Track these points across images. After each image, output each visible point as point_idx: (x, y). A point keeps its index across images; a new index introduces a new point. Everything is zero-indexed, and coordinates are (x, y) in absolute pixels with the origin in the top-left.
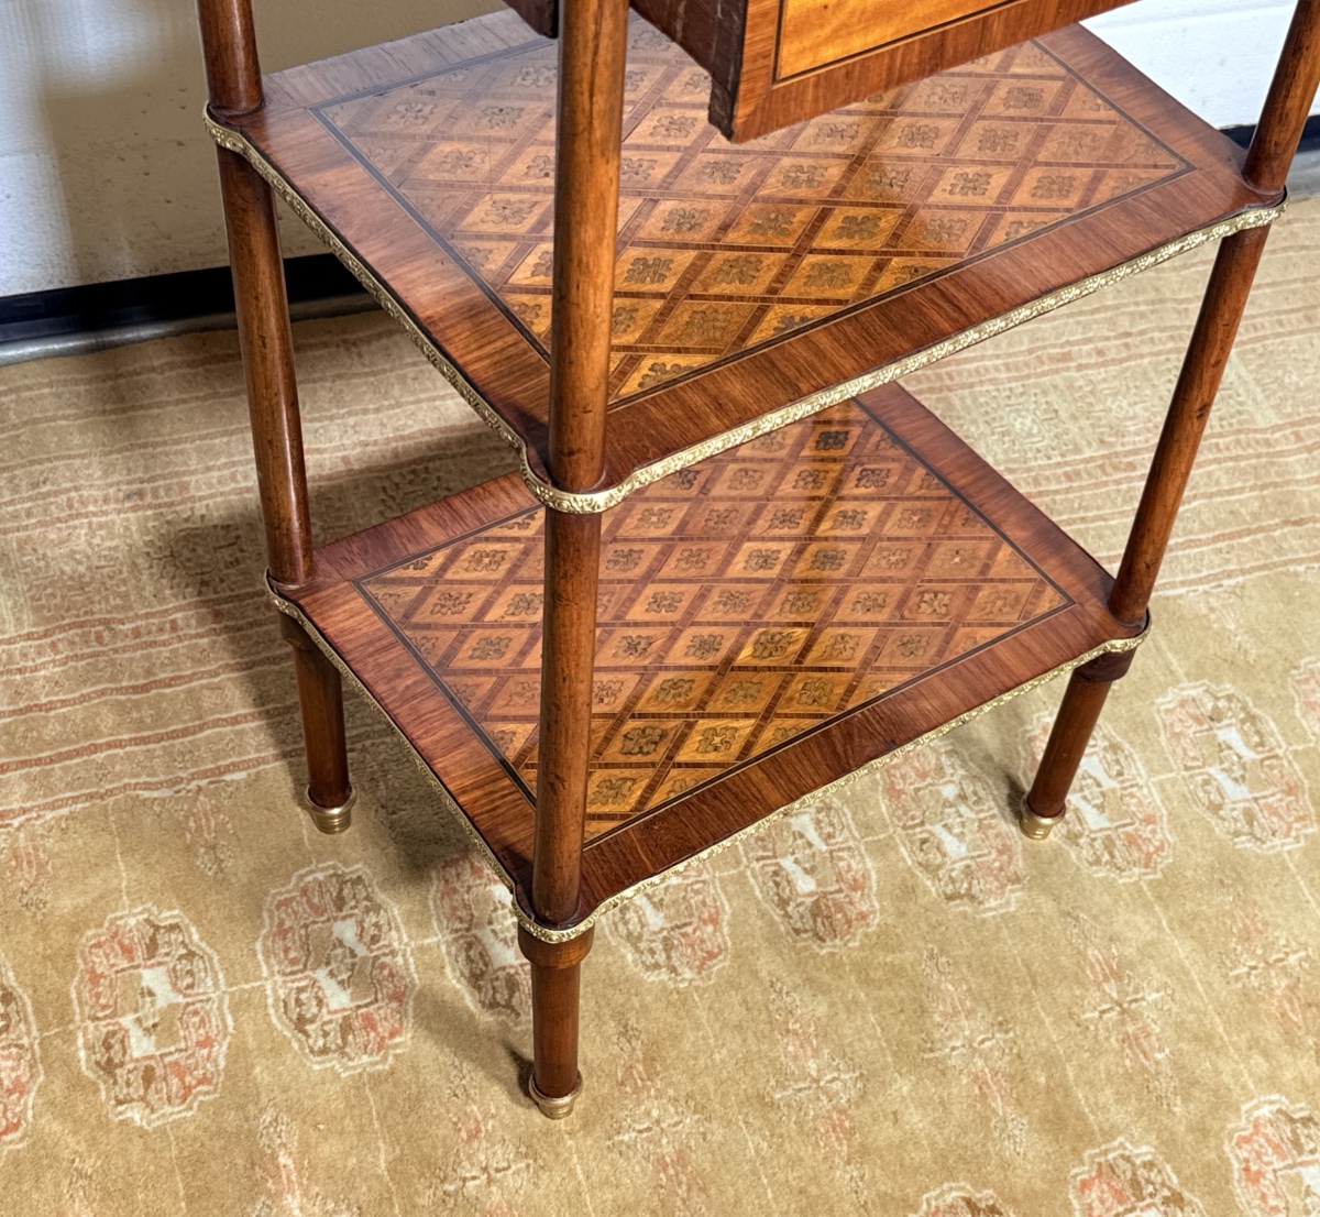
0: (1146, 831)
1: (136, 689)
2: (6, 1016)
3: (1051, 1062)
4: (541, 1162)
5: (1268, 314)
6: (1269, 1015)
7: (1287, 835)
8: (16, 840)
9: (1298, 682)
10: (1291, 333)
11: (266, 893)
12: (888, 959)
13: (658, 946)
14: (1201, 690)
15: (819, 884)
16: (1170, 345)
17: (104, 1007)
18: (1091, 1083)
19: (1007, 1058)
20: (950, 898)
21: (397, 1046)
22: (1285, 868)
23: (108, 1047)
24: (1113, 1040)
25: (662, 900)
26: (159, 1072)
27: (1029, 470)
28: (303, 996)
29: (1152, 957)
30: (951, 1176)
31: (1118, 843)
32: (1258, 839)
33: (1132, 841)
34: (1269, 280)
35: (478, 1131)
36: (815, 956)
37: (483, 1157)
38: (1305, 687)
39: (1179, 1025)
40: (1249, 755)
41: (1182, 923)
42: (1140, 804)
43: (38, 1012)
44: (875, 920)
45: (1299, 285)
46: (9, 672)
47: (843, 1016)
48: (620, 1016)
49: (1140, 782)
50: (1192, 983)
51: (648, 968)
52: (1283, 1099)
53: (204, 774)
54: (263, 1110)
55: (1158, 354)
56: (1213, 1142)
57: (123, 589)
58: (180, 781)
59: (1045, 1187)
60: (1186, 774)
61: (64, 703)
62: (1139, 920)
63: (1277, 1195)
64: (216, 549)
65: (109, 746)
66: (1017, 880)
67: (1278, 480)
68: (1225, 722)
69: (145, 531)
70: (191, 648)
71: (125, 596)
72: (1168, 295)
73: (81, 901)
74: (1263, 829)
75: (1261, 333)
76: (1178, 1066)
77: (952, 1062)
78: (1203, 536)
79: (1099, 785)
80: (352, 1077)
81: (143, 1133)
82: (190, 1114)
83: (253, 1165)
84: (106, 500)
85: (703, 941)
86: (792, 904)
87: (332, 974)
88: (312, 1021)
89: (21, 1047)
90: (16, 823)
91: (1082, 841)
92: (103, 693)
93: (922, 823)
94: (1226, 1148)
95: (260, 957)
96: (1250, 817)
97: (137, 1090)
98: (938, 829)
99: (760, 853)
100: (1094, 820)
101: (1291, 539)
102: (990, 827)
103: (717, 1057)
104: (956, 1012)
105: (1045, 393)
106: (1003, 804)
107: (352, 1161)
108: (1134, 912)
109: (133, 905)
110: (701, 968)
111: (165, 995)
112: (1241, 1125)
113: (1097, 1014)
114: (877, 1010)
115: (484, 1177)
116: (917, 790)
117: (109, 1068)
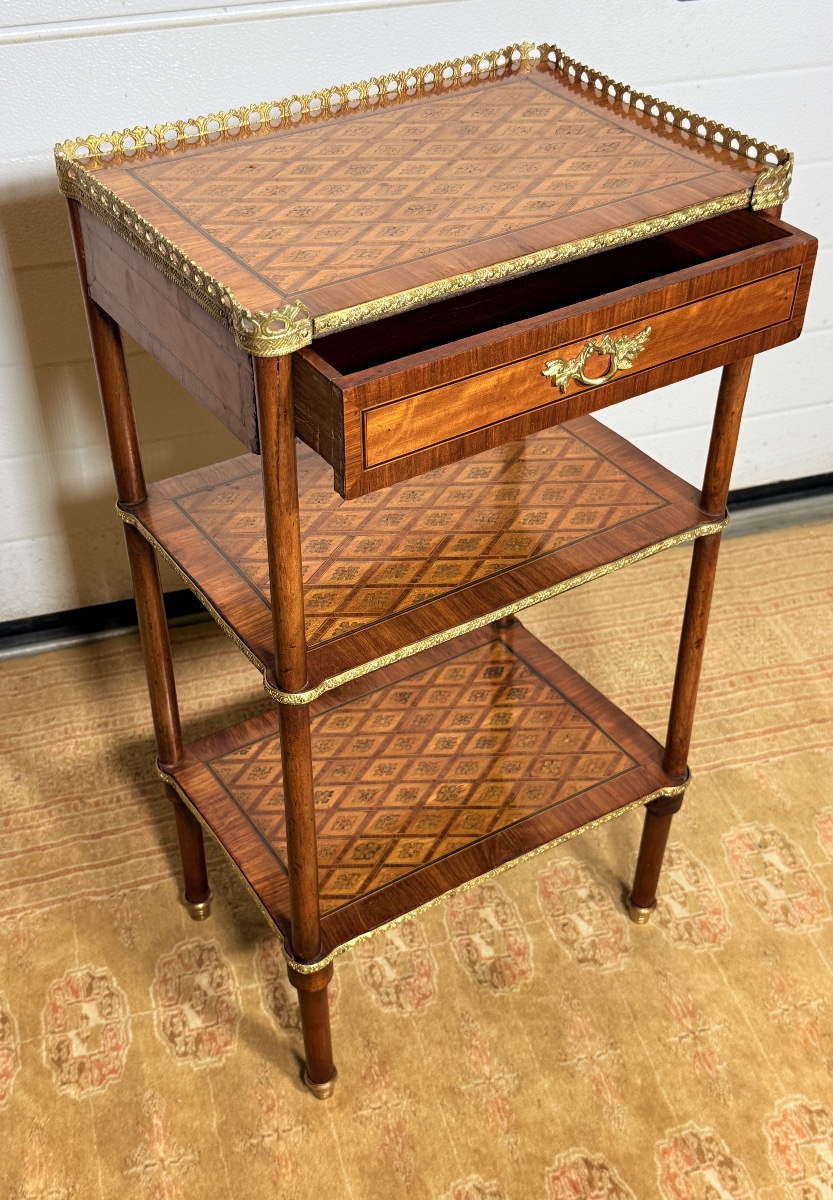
0: (714, 919)
1: (94, 837)
2: (3, 1031)
3: (646, 1070)
4: (311, 1127)
5: (804, 593)
6: (796, 1042)
7: (811, 922)
8: (18, 927)
9: (821, 823)
10: (818, 604)
11: (157, 957)
12: (539, 1000)
13: (392, 990)
14: (753, 828)
15: (496, 951)
16: (737, 614)
17: (59, 1026)
18: (672, 1085)
19: (615, 1067)
20: (581, 961)
21: (228, 1052)
22: (809, 944)
23: (59, 1050)
24: (688, 1056)
25: (395, 962)
26: (88, 1066)
27: (642, 692)
28: (175, 1020)
29: (715, 1002)
30: (575, 1143)
31: (695, 926)
32: (790, 925)
33: (704, 926)
34: (803, 572)
35: (274, 1105)
36: (491, 998)
37: (275, 1122)
38: (825, 826)
39: (734, 1048)
40: (785, 870)
41: (737, 980)
42: (710, 901)
43: (22, 1028)
44: (531, 975)
45: (824, 575)
46: (24, 828)
47: (507, 1036)
48: (365, 1035)
49: (711, 887)
50: (743, 1019)
51: (384, 1004)
52: (804, 1097)
53: (128, 886)
54: (146, 1090)
55: (729, 619)
56: (754, 1126)
57: (91, 779)
58: (113, 890)
59: (638, 1152)
60: (742, 882)
61: (52, 846)
62: (708, 977)
63: (798, 1161)
64: (146, 754)
65: (76, 870)
66: (626, 950)
67: (808, 694)
68: (769, 848)
69: (106, 745)
70: (127, 812)
71: (92, 783)
72: (736, 583)
73: (52, 962)
74: (795, 918)
75: (798, 605)
76: (732, 1075)
77: (579, 1068)
78: (756, 731)
79: (682, 889)
80: (200, 1071)
81: (75, 1103)
82: (103, 1091)
83: (138, 1123)
84: (86, 728)
85: (420, 988)
86: (478, 964)
87: (192, 1007)
88: (179, 1035)
89: (10, 1049)
90: (19, 916)
91: (670, 925)
92: (75, 839)
93: (564, 913)
94: (764, 1130)
95: (151, 996)
96: (785, 910)
97: (74, 1077)
98: (574, 917)
99: (459, 932)
100: (679, 911)
101: (817, 732)
102: (609, 916)
103: (425, 1061)
104: (582, 1036)
105: (654, 645)
106: (618, 900)
107: (197, 1124)
108: (704, 972)
109: (81, 964)
110: (418, 1005)
111: (95, 1019)
112: (774, 1114)
113: (677, 1039)
114: (530, 1033)
115: (275, 1135)
116: (562, 892)
117: (59, 1063)
